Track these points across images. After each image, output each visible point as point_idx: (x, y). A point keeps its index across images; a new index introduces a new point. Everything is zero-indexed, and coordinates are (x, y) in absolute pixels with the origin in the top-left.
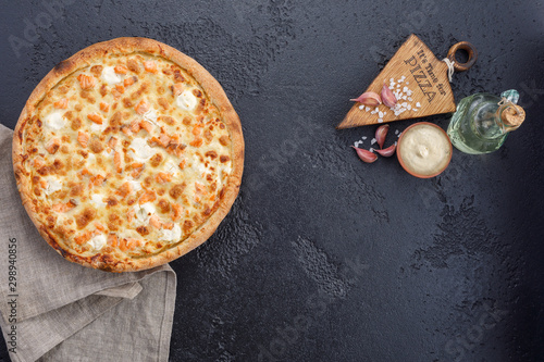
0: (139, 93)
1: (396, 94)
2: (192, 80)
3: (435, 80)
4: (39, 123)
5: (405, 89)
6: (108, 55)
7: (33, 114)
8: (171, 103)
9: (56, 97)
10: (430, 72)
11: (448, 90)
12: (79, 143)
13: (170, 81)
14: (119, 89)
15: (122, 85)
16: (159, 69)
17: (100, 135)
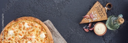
0: (32, 31)
1: (94, 16)
2: (45, 31)
3: (103, 12)
4: (7, 32)
5: (96, 14)
6: (27, 20)
7: (7, 30)
8: (39, 35)
9: (13, 27)
10: (102, 10)
11: (106, 15)
12: (15, 39)
13: (40, 30)
14: (28, 29)
15: (29, 28)
16: (38, 27)
17: (21, 39)
